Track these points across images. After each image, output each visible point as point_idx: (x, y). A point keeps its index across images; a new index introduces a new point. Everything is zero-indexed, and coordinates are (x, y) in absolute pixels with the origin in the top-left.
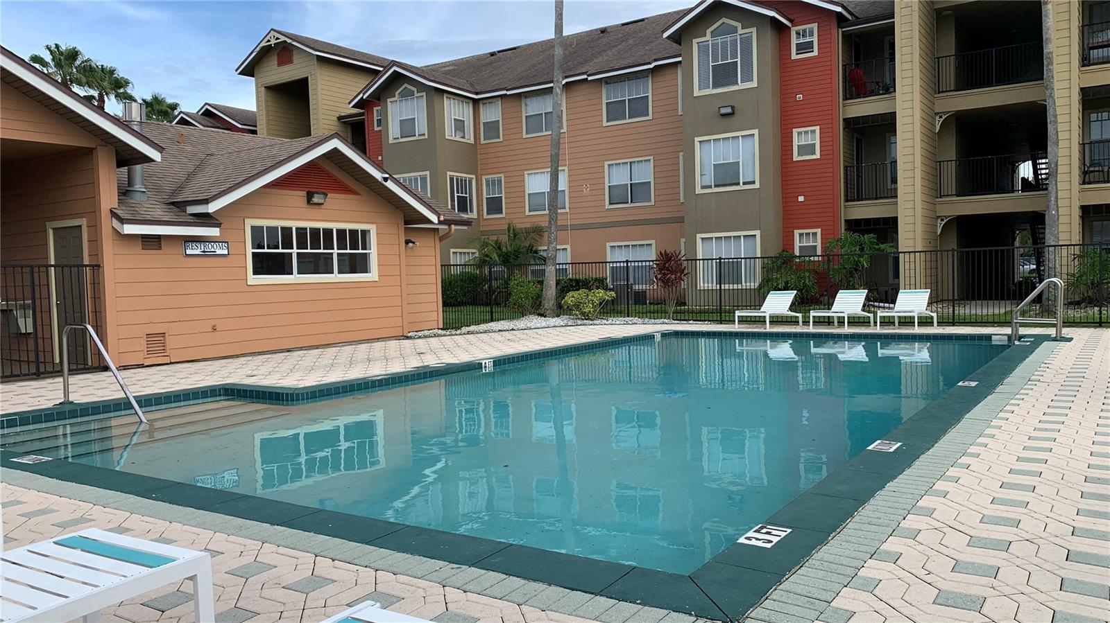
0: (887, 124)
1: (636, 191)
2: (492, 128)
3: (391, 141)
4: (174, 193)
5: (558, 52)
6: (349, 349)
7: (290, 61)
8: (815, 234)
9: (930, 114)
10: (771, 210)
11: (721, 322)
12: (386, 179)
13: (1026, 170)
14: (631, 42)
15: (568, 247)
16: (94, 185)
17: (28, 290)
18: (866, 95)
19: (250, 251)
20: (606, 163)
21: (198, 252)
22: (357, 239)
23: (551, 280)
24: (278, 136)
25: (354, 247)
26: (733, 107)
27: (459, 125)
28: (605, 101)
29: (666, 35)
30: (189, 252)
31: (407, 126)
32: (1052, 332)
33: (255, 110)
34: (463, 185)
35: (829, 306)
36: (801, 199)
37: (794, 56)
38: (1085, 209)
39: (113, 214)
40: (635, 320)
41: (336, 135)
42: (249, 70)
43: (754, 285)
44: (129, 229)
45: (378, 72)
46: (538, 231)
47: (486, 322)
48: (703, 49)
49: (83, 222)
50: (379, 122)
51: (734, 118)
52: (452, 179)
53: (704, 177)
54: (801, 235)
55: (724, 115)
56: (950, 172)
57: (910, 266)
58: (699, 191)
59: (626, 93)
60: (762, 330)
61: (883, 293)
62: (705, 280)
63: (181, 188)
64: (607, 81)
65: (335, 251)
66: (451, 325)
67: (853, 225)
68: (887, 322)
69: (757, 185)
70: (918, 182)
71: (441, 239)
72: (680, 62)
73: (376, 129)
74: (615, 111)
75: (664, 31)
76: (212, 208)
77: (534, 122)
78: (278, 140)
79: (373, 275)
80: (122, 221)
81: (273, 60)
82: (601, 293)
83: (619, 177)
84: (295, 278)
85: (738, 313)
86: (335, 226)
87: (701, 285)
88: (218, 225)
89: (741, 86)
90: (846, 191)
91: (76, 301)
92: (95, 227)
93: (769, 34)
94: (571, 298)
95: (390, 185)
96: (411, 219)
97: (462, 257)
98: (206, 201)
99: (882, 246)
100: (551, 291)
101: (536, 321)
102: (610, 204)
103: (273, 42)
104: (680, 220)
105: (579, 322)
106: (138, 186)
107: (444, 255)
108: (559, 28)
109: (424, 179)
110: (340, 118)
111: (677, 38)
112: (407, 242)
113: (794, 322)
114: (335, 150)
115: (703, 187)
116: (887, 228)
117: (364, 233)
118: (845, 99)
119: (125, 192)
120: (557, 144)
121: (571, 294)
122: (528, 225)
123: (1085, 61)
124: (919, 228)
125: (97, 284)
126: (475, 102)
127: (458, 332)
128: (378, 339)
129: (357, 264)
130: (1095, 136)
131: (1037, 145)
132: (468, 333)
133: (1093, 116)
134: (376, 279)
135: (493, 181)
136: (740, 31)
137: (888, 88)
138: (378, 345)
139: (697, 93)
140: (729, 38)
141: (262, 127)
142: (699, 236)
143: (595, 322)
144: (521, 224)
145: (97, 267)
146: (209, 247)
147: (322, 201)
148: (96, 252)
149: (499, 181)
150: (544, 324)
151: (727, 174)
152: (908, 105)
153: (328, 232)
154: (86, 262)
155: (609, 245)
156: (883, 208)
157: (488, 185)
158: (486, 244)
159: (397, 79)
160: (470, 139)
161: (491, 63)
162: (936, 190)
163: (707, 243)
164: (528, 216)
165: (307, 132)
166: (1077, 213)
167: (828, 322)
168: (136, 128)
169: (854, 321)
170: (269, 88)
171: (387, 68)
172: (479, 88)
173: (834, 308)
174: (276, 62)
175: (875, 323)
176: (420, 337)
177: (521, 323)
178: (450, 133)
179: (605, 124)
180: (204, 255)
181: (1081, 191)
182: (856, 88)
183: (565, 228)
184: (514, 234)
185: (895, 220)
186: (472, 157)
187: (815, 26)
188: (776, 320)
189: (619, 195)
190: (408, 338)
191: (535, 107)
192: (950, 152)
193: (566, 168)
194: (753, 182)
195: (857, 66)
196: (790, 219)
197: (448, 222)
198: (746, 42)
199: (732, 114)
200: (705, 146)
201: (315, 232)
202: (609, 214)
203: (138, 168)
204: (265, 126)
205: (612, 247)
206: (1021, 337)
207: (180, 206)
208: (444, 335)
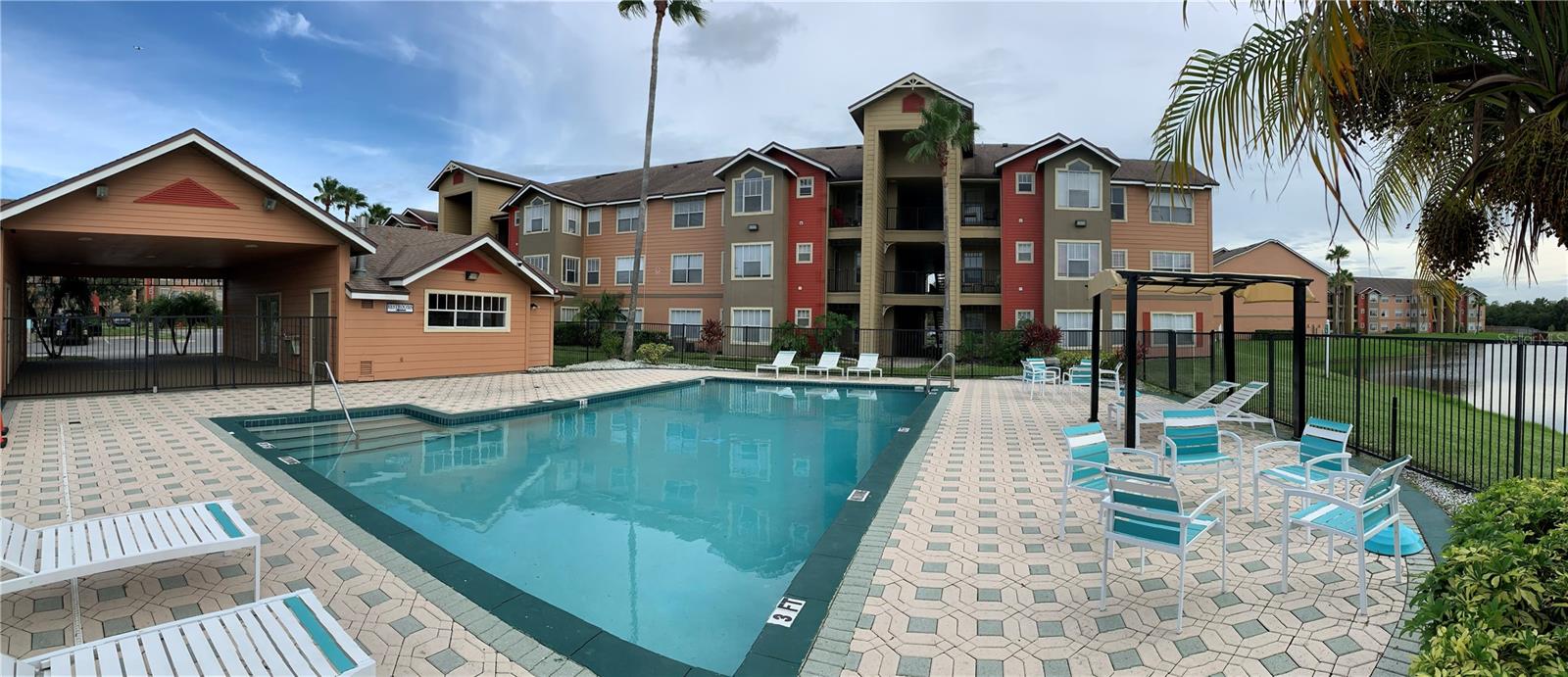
0: (855, 245)
1: (692, 275)
2: (595, 227)
3: (525, 233)
4: (383, 271)
5: (645, 181)
6: (487, 379)
7: (461, 181)
8: (808, 311)
9: (882, 242)
10: (780, 294)
11: (746, 370)
12: (520, 265)
13: (931, 279)
14: (693, 175)
15: (643, 309)
16: (336, 268)
17: (298, 330)
18: (842, 226)
19: (427, 310)
20: (672, 255)
21: (395, 310)
22: (498, 303)
23: (630, 335)
24: (450, 232)
25: (495, 309)
26: (757, 226)
27: (572, 224)
28: (674, 213)
29: (715, 174)
30: (389, 310)
31: (537, 223)
32: (948, 384)
33: (437, 211)
34: (572, 263)
35: (817, 363)
36: (800, 288)
37: (798, 196)
38: (963, 308)
39: (347, 286)
40: (688, 366)
41: (487, 235)
42: (435, 187)
43: (769, 343)
44: (355, 296)
45: (519, 188)
46: (622, 296)
47: (582, 361)
48: (739, 186)
49: (329, 290)
50: (518, 220)
51: (758, 233)
52: (564, 260)
53: (737, 270)
54: (799, 311)
55: (751, 230)
56: (891, 280)
57: (866, 338)
58: (733, 278)
59: (687, 210)
60: (774, 379)
61: (851, 352)
62: (735, 339)
63: (387, 268)
64: (676, 200)
65: (482, 311)
66: (559, 363)
67: (832, 307)
68: (853, 374)
69: (772, 278)
70: (873, 283)
71: (555, 304)
72: (723, 192)
73: (516, 225)
74: (680, 221)
75: (714, 172)
76: (405, 283)
77: (625, 224)
78: (450, 235)
79: (507, 328)
80: (351, 291)
81: (451, 180)
82: (664, 347)
83: (680, 264)
84: (455, 328)
85: (758, 367)
86: (483, 295)
87: (733, 342)
88: (408, 294)
89: (763, 212)
90: (828, 285)
91: (323, 338)
92: (335, 293)
93: (783, 180)
94: (643, 348)
95: (523, 268)
96: (536, 291)
97: (568, 315)
98: (402, 279)
99: (850, 322)
100: (630, 342)
101: (617, 364)
102: (674, 282)
103: (451, 169)
104: (721, 296)
105: (648, 366)
106: (362, 268)
107: (557, 315)
108: (647, 163)
109: (545, 259)
110: (492, 218)
111: (723, 176)
112: (532, 305)
113: (794, 372)
114: (487, 245)
115: (736, 276)
116: (852, 310)
117: (502, 299)
118: (830, 227)
119: (354, 272)
120: (640, 243)
121: (644, 345)
122: (616, 293)
123: (963, 223)
124: (873, 312)
125: (335, 328)
126: (584, 209)
127: (564, 369)
128: (508, 373)
129: (495, 320)
130: (967, 266)
131: (939, 266)
132: (571, 371)
133: (966, 254)
134: (509, 331)
135: (593, 262)
136: (764, 176)
137: (857, 223)
138: (507, 377)
139: (733, 214)
140: (756, 180)
141: (441, 224)
142: (732, 309)
143: (659, 366)
144: (611, 291)
145: (335, 318)
146: (402, 307)
147: (475, 278)
148: (335, 310)
149: (598, 262)
150: (623, 367)
151: (752, 269)
152: (869, 235)
153: (478, 299)
154: (330, 315)
155: (670, 309)
156: (852, 297)
157: (589, 263)
158: (586, 304)
159: (532, 193)
160: (578, 233)
161: (596, 183)
162: (883, 289)
163: (738, 314)
164: (616, 287)
165: (469, 232)
166: (959, 309)
167: (817, 373)
168: (363, 233)
169: (833, 373)
170: (447, 198)
171: (525, 185)
172: (587, 200)
173: (819, 365)
174: (452, 181)
175: (845, 374)
176: (536, 372)
177: (608, 364)
178: (565, 229)
179: (673, 228)
180: (398, 312)
181: (961, 297)
182: (836, 221)
183: (641, 296)
184: (607, 299)
185: (858, 305)
186: (579, 245)
187: (812, 178)
188: (783, 371)
189: (679, 276)
190: (528, 372)
191: (625, 214)
192: (892, 266)
193: (645, 256)
194: (769, 276)
195: (838, 207)
196: (792, 301)
197: (560, 293)
198: (767, 183)
199: (757, 230)
200: (738, 249)
201: (470, 298)
202: (673, 289)
203: (362, 257)
204: (443, 223)
205: (673, 311)
206: (932, 388)
207: (386, 280)
208: (554, 372)
